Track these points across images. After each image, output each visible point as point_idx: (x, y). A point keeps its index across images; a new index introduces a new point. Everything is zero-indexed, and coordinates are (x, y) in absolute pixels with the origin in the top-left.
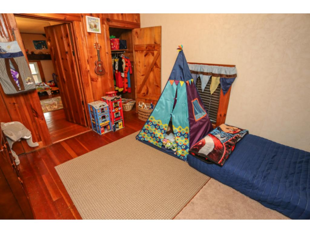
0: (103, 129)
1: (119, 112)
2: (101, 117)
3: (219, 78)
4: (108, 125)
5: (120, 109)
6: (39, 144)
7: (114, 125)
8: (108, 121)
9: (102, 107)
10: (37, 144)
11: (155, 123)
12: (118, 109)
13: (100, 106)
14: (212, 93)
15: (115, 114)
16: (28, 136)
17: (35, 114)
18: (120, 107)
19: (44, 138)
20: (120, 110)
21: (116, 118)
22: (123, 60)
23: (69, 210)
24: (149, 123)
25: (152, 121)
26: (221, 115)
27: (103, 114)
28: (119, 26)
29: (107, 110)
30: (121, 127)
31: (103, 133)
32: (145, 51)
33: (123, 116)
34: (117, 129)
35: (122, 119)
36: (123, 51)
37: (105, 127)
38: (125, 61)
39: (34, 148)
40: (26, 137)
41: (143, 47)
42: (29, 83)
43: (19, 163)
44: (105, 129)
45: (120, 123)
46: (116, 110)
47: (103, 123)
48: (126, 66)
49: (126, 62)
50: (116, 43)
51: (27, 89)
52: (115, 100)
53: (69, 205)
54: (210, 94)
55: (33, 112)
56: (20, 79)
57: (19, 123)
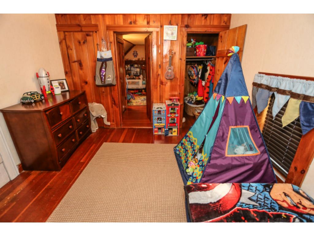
0: (156, 129)
1: (176, 119)
2: (157, 117)
3: (300, 102)
4: (163, 128)
5: (177, 115)
6: (111, 124)
7: (167, 129)
8: (163, 124)
9: (160, 109)
10: (109, 124)
11: (192, 140)
12: (174, 115)
13: (158, 108)
14: (284, 125)
15: (170, 119)
16: (104, 115)
17: (113, 102)
18: (178, 114)
19: (116, 121)
20: (177, 117)
21: (171, 123)
22: (208, 68)
23: (78, 172)
24: (187, 138)
25: (191, 137)
26: (296, 169)
27: (159, 116)
28: (199, 30)
29: (164, 113)
30: (175, 134)
31: (156, 133)
32: (225, 58)
33: (179, 123)
34: (170, 135)
35: (178, 126)
36: (211, 58)
37: (160, 129)
38: (210, 68)
39: (106, 125)
40: (102, 116)
41: (225, 52)
42: (108, 79)
43: (95, 131)
44: (160, 130)
45: (175, 129)
46: (171, 115)
47: (158, 124)
48: (209, 74)
49: (211, 70)
50: (202, 49)
51: (107, 83)
52: (173, 105)
53: (82, 169)
54: (281, 126)
55: (112, 101)
56: (105, 76)
57: (101, 105)
